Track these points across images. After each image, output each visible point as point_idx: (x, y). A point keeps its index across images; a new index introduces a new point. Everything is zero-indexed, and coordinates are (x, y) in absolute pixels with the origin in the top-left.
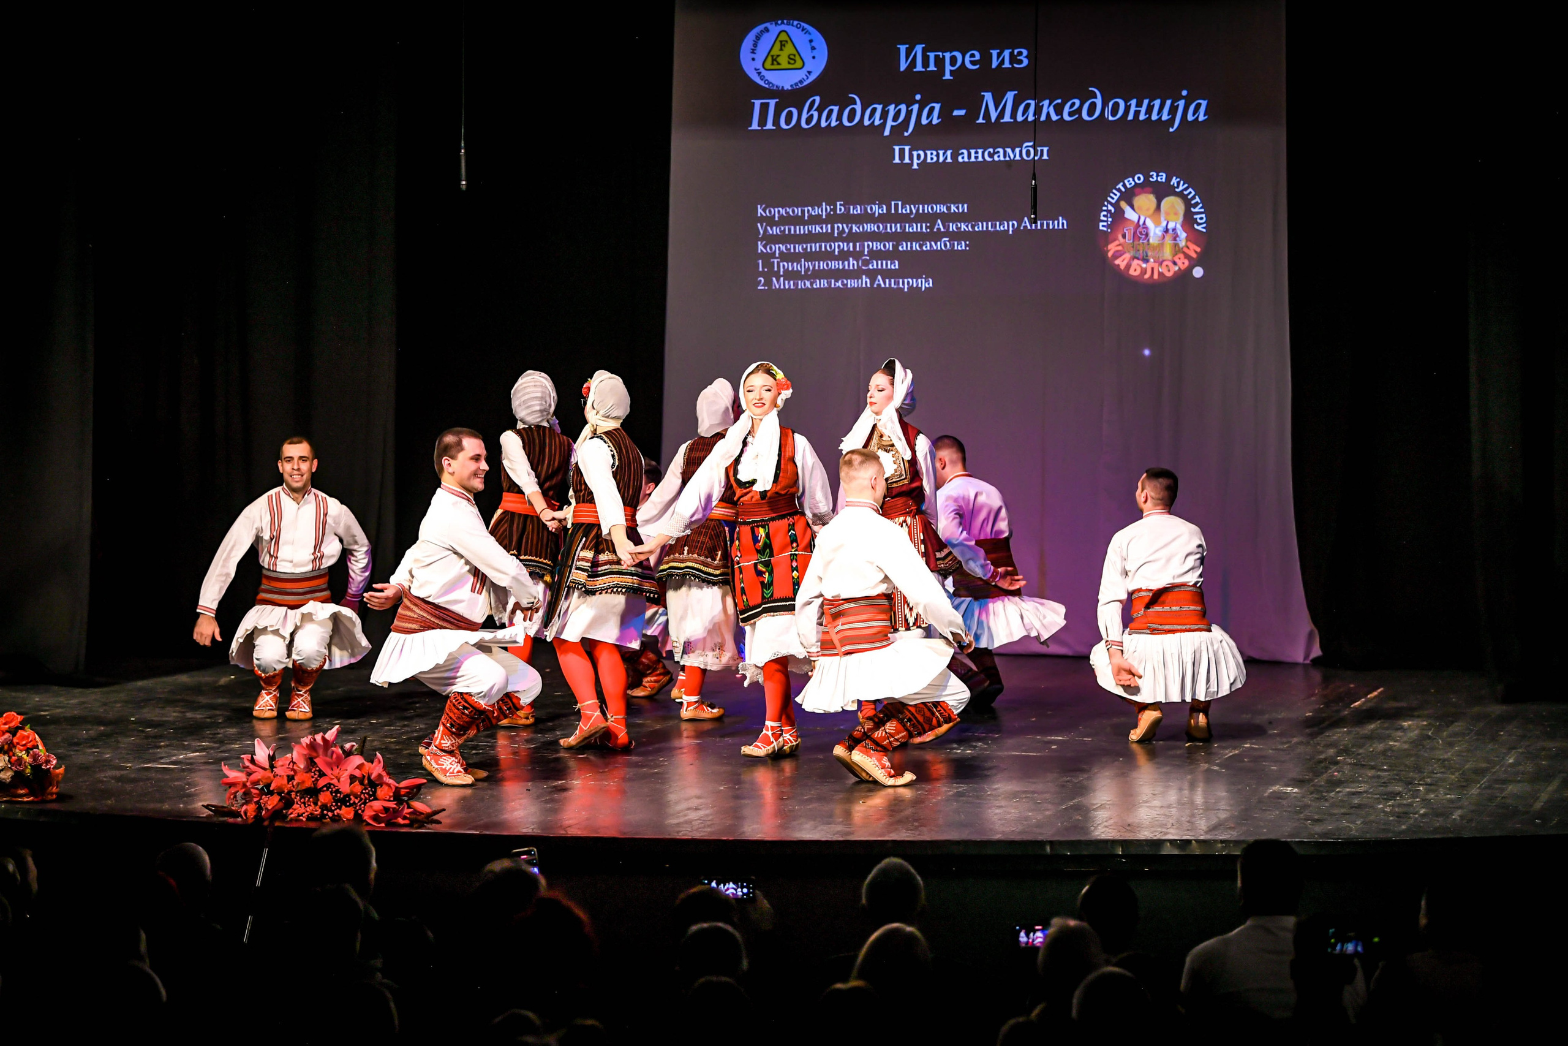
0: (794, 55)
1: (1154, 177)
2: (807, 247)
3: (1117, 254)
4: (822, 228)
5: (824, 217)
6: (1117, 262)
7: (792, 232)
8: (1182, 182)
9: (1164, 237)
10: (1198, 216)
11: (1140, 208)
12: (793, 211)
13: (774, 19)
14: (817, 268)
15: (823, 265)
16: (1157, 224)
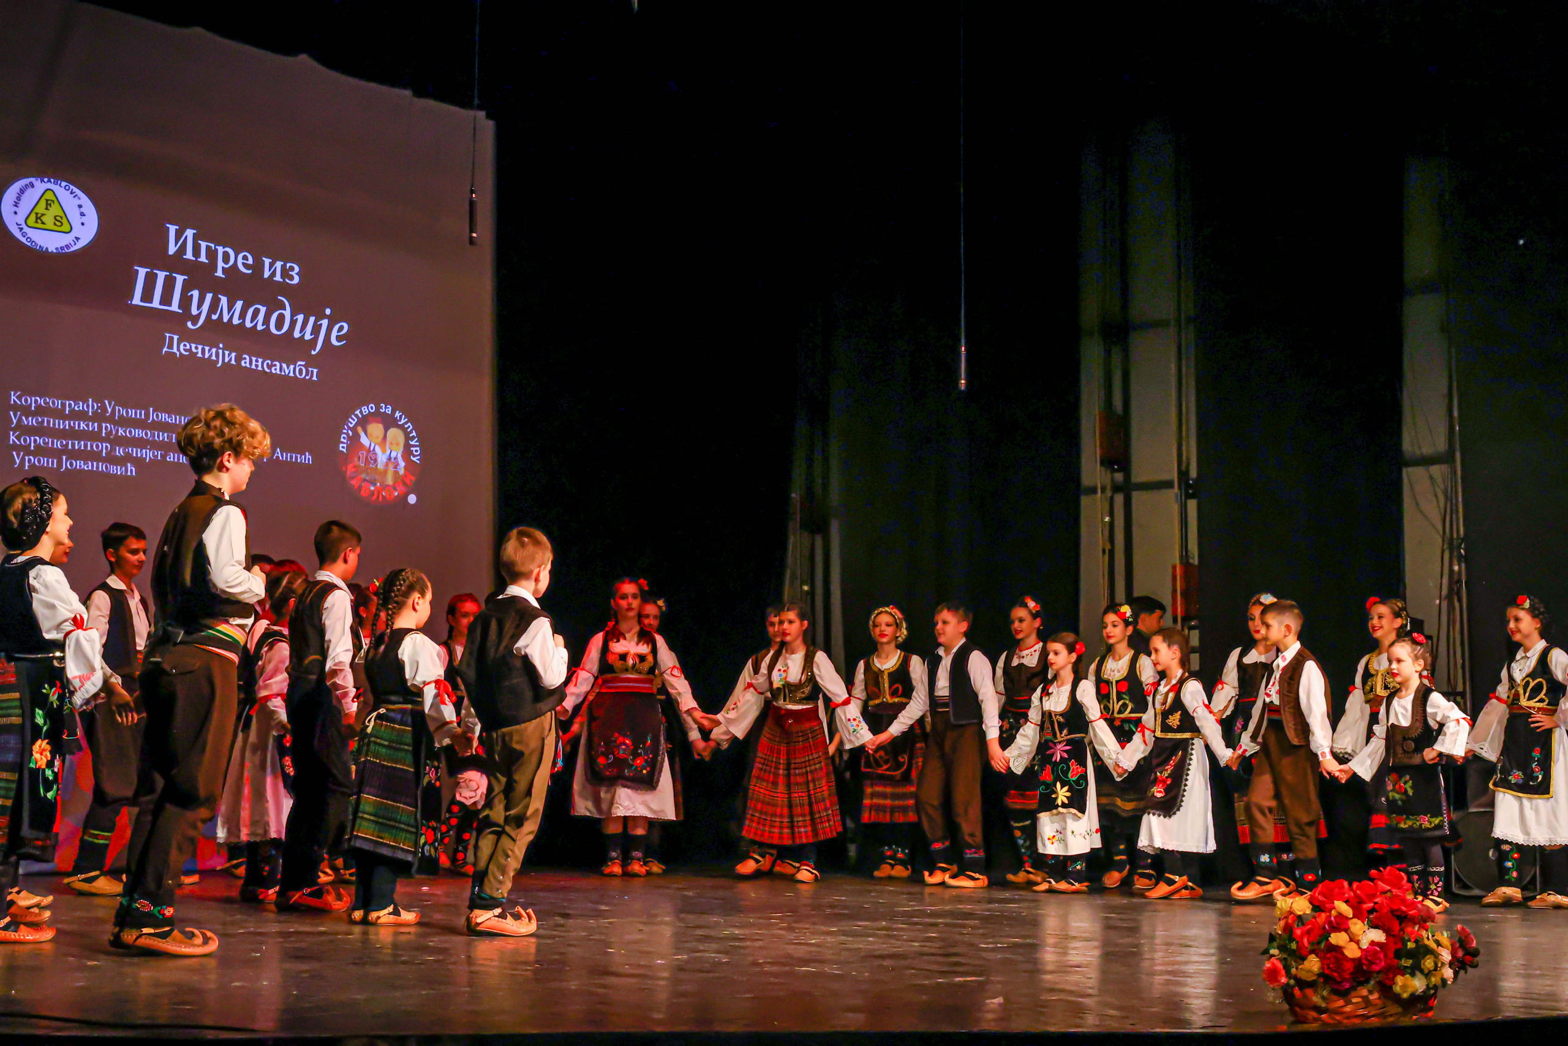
0: (62, 218)
1: (383, 408)
2: (67, 444)
3: (353, 475)
4: (87, 426)
5: (91, 413)
6: (352, 483)
7: (51, 425)
8: (403, 416)
9: (387, 465)
10: (414, 449)
11: (371, 436)
12: (53, 403)
13: (38, 174)
16: (384, 451)
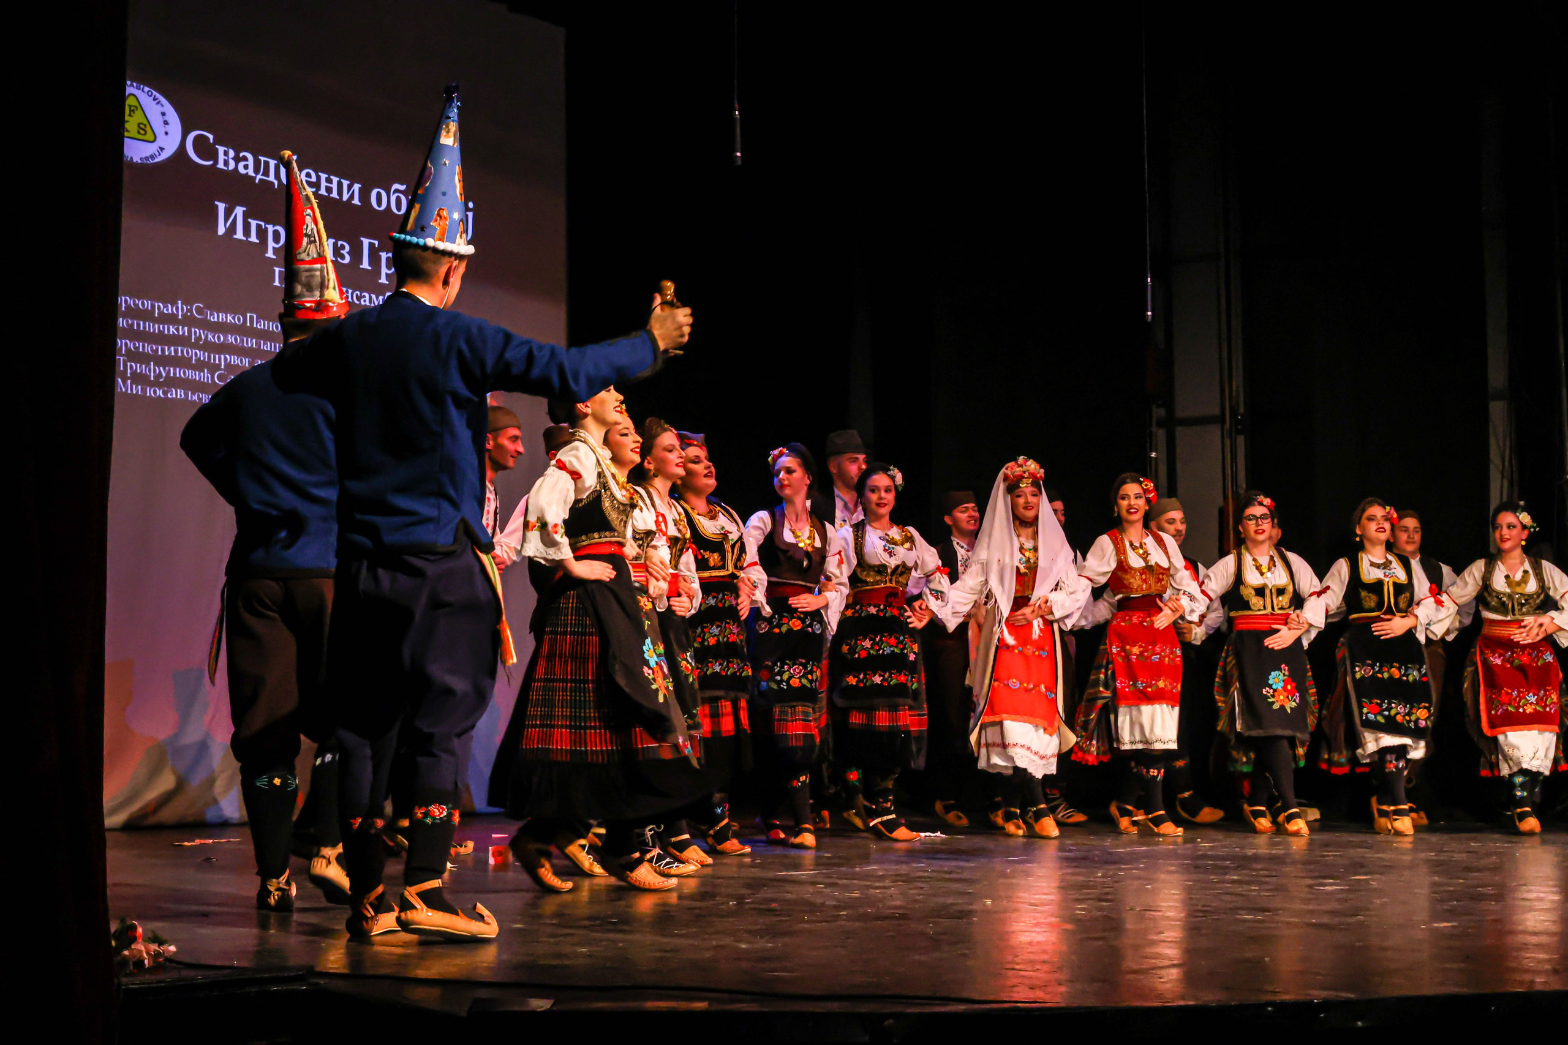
0: (145, 125)
2: (157, 349)
4: (177, 330)
5: (180, 317)
7: (142, 329)
12: (143, 304)
14: (172, 375)
15: (179, 373)
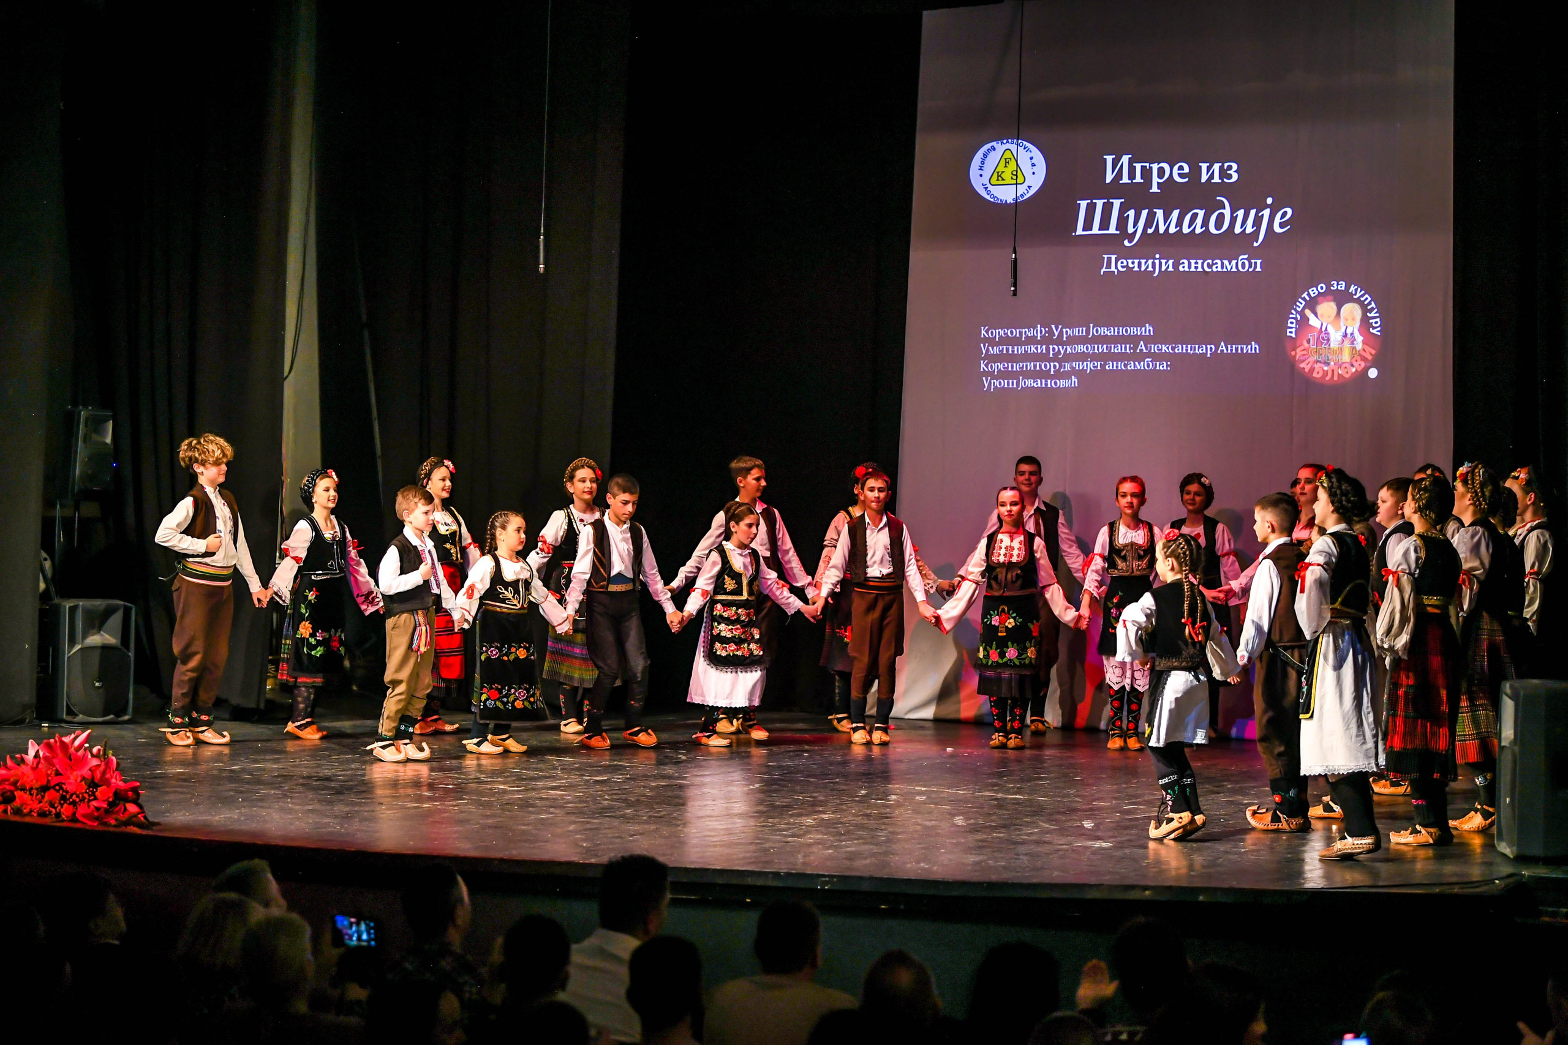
0: (1017, 172)
1: (1335, 285)
3: (1302, 358)
6: (1302, 365)
8: (1359, 289)
9: (1343, 341)
10: (1373, 321)
11: (1322, 316)
13: (999, 138)
16: (1338, 329)
